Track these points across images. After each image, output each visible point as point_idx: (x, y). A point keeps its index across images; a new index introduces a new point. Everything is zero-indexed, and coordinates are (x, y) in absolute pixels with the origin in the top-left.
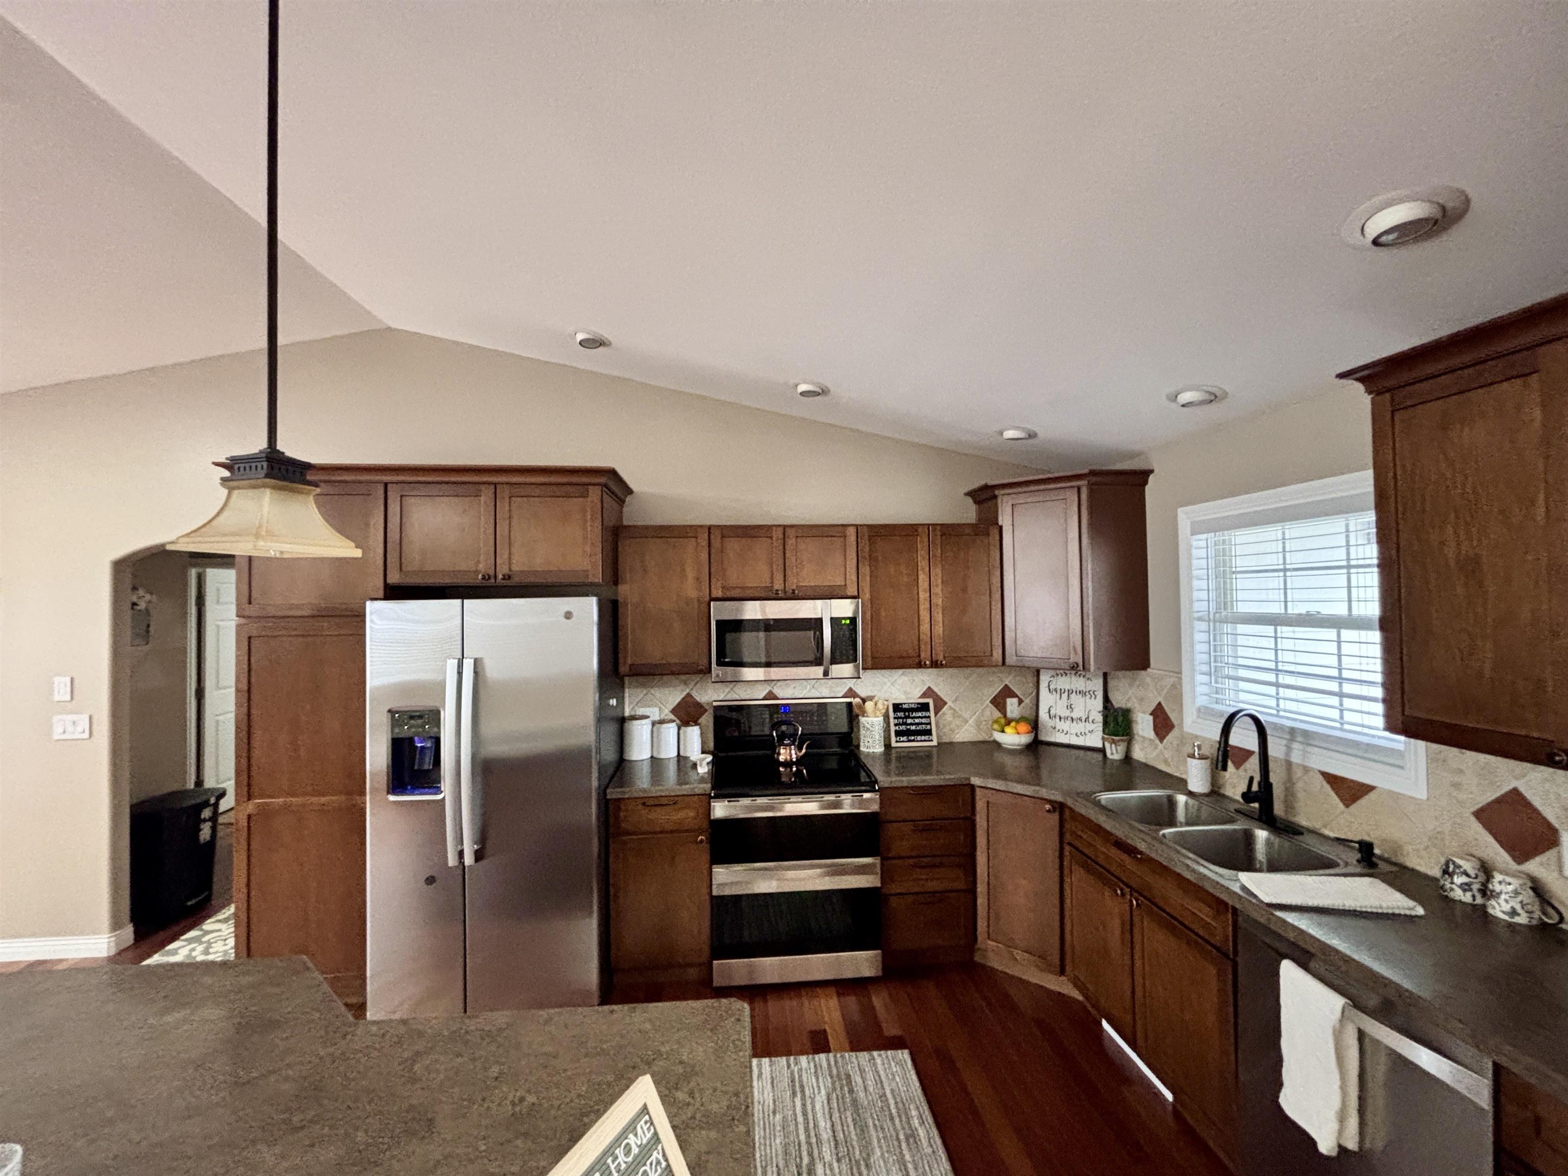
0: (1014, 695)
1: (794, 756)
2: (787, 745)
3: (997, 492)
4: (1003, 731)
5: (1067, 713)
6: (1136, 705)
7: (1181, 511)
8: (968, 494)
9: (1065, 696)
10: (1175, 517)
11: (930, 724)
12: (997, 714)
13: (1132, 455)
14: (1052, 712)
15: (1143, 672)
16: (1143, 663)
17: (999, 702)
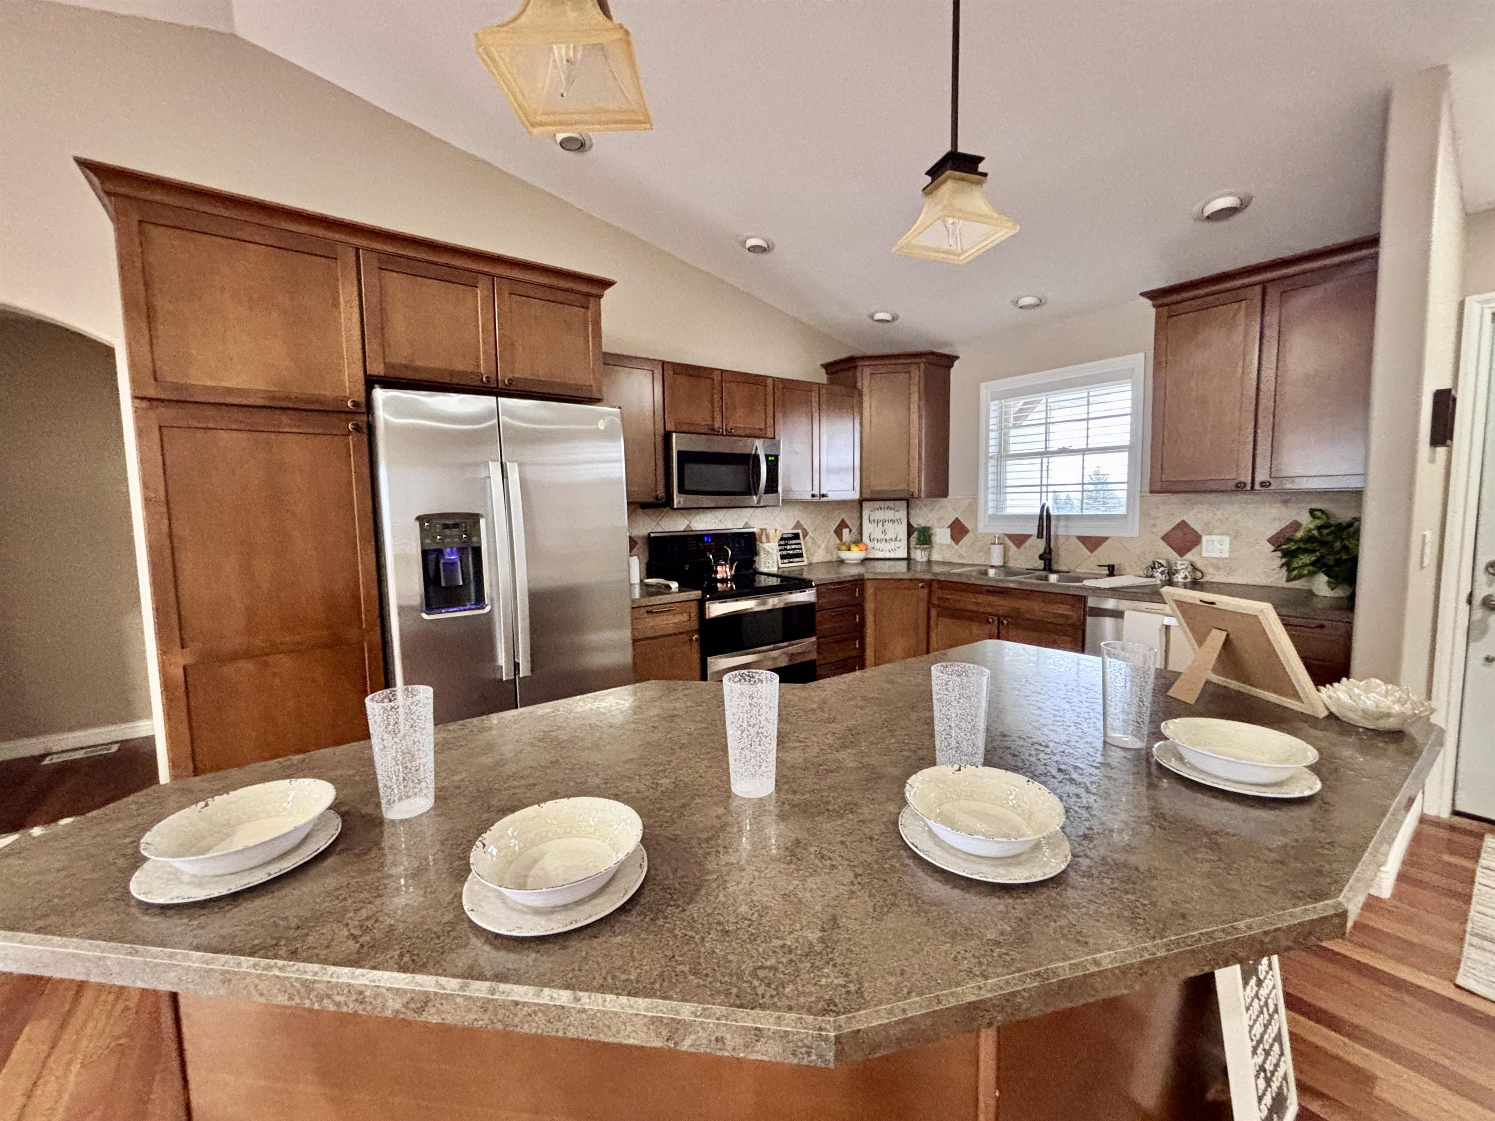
0: (847, 527)
1: (729, 574)
2: (722, 565)
3: (858, 364)
4: (849, 550)
5: (883, 536)
6: (936, 523)
7: (983, 386)
8: (823, 366)
9: (880, 524)
10: (979, 388)
11: (801, 549)
12: (838, 541)
13: (946, 344)
14: (872, 537)
15: (942, 500)
16: (944, 493)
17: (838, 532)
